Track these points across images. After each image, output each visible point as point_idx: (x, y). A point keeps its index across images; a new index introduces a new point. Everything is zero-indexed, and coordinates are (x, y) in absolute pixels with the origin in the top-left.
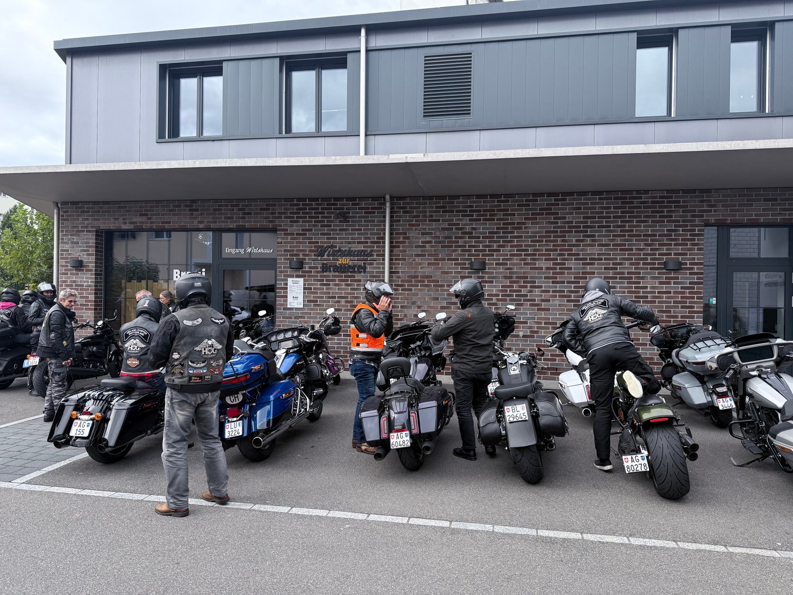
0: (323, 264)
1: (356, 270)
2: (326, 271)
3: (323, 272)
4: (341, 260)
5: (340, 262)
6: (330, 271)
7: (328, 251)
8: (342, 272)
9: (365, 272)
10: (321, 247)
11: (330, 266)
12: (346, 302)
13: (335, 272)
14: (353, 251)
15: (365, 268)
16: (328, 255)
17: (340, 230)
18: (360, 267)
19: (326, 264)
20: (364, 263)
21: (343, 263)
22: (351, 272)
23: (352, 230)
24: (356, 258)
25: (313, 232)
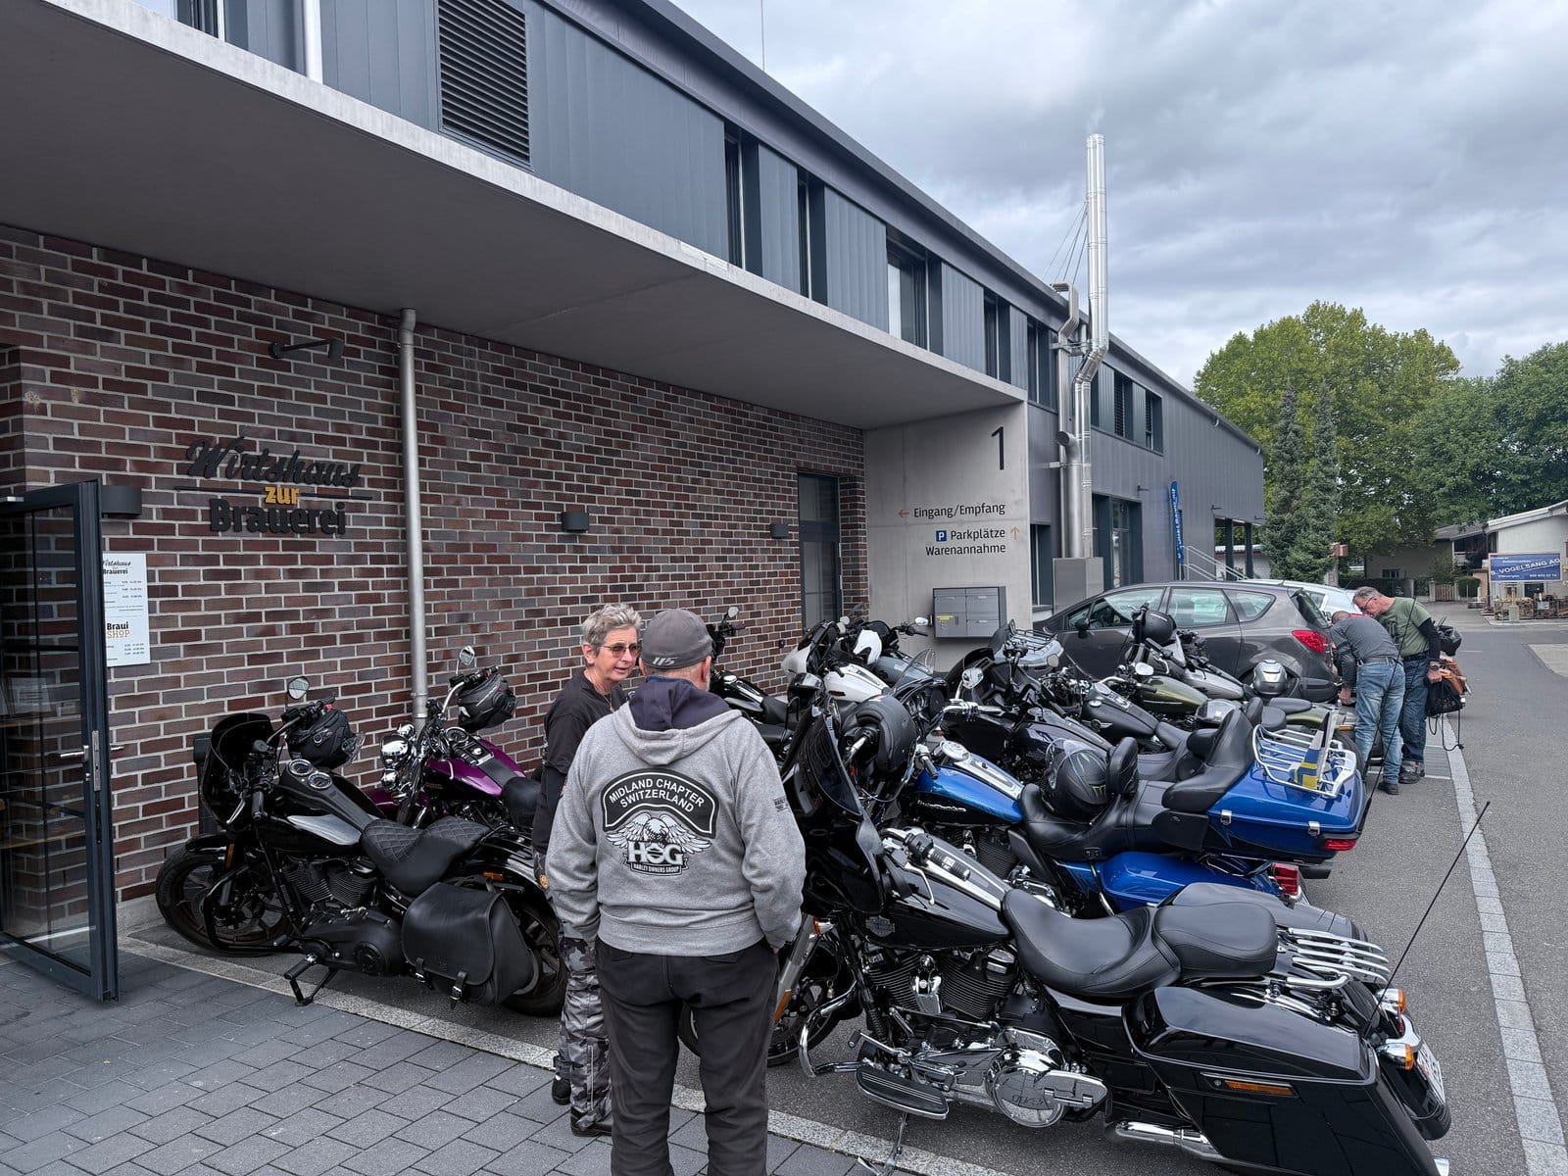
0: (213, 502)
1: (318, 526)
2: (224, 529)
3: (213, 529)
4: (272, 490)
5: (270, 499)
6: (238, 529)
7: (228, 457)
8: (274, 531)
9: (341, 532)
10: (205, 442)
11: (238, 512)
13: (251, 529)
14: (307, 465)
15: (341, 520)
16: (228, 473)
18: (328, 517)
19: (224, 502)
20: (338, 505)
21: (281, 501)
22: (302, 532)
24: (316, 486)
25: (171, 383)
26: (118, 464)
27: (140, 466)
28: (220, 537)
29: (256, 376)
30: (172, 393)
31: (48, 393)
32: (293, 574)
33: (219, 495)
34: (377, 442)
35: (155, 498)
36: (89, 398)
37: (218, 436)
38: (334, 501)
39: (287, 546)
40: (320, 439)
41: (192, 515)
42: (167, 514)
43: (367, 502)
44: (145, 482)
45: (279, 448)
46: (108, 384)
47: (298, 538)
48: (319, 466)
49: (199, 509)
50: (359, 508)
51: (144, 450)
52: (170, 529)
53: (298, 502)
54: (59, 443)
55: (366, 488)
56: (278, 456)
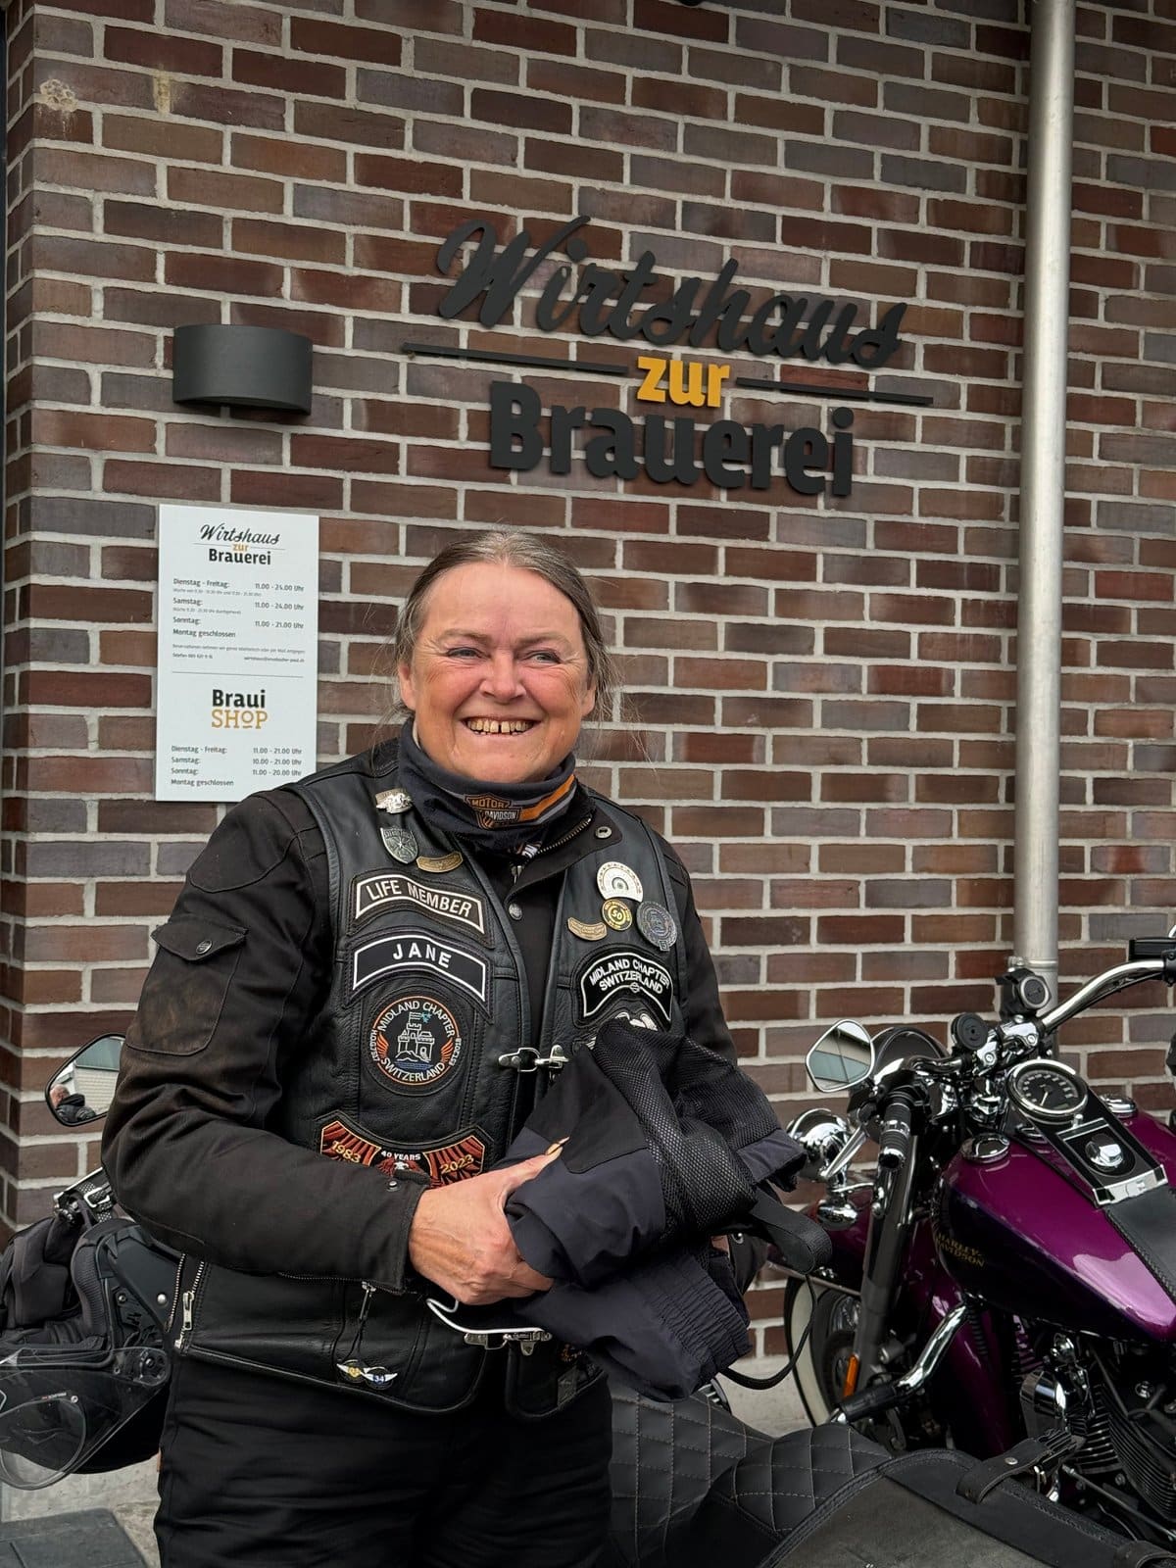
0: (499, 392)
1: (777, 471)
2: (525, 466)
3: (497, 466)
4: (656, 367)
5: (650, 391)
6: (560, 467)
7: (544, 272)
8: (659, 481)
9: (842, 491)
10: (485, 227)
11: (565, 421)
12: (699, 748)
13: (597, 470)
14: (756, 303)
15: (842, 458)
16: (544, 316)
17: (651, 94)
18: (806, 446)
19: (526, 393)
20: (840, 418)
21: (679, 398)
22: (734, 484)
23: (749, 109)
24: (777, 362)
25: (407, 68)
26: (260, 279)
27: (317, 285)
28: (515, 485)
29: (633, 53)
30: (409, 93)
31: (97, 85)
32: (704, 598)
33: (518, 374)
34: (958, 244)
35: (350, 372)
36: (197, 102)
37: (521, 215)
38: (826, 405)
39: (690, 521)
40: (799, 232)
41: (442, 422)
42: (379, 415)
43: (919, 413)
44: (327, 330)
45: (683, 253)
46: (249, 66)
47: (722, 501)
48: (791, 306)
49: (463, 408)
50: (894, 428)
51: (325, 243)
52: (383, 459)
53: (729, 403)
54: (120, 217)
55: (919, 372)
56: (678, 275)
